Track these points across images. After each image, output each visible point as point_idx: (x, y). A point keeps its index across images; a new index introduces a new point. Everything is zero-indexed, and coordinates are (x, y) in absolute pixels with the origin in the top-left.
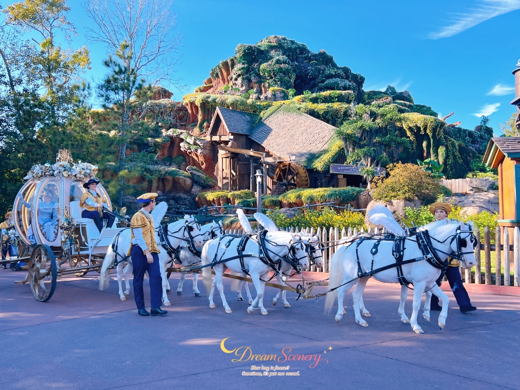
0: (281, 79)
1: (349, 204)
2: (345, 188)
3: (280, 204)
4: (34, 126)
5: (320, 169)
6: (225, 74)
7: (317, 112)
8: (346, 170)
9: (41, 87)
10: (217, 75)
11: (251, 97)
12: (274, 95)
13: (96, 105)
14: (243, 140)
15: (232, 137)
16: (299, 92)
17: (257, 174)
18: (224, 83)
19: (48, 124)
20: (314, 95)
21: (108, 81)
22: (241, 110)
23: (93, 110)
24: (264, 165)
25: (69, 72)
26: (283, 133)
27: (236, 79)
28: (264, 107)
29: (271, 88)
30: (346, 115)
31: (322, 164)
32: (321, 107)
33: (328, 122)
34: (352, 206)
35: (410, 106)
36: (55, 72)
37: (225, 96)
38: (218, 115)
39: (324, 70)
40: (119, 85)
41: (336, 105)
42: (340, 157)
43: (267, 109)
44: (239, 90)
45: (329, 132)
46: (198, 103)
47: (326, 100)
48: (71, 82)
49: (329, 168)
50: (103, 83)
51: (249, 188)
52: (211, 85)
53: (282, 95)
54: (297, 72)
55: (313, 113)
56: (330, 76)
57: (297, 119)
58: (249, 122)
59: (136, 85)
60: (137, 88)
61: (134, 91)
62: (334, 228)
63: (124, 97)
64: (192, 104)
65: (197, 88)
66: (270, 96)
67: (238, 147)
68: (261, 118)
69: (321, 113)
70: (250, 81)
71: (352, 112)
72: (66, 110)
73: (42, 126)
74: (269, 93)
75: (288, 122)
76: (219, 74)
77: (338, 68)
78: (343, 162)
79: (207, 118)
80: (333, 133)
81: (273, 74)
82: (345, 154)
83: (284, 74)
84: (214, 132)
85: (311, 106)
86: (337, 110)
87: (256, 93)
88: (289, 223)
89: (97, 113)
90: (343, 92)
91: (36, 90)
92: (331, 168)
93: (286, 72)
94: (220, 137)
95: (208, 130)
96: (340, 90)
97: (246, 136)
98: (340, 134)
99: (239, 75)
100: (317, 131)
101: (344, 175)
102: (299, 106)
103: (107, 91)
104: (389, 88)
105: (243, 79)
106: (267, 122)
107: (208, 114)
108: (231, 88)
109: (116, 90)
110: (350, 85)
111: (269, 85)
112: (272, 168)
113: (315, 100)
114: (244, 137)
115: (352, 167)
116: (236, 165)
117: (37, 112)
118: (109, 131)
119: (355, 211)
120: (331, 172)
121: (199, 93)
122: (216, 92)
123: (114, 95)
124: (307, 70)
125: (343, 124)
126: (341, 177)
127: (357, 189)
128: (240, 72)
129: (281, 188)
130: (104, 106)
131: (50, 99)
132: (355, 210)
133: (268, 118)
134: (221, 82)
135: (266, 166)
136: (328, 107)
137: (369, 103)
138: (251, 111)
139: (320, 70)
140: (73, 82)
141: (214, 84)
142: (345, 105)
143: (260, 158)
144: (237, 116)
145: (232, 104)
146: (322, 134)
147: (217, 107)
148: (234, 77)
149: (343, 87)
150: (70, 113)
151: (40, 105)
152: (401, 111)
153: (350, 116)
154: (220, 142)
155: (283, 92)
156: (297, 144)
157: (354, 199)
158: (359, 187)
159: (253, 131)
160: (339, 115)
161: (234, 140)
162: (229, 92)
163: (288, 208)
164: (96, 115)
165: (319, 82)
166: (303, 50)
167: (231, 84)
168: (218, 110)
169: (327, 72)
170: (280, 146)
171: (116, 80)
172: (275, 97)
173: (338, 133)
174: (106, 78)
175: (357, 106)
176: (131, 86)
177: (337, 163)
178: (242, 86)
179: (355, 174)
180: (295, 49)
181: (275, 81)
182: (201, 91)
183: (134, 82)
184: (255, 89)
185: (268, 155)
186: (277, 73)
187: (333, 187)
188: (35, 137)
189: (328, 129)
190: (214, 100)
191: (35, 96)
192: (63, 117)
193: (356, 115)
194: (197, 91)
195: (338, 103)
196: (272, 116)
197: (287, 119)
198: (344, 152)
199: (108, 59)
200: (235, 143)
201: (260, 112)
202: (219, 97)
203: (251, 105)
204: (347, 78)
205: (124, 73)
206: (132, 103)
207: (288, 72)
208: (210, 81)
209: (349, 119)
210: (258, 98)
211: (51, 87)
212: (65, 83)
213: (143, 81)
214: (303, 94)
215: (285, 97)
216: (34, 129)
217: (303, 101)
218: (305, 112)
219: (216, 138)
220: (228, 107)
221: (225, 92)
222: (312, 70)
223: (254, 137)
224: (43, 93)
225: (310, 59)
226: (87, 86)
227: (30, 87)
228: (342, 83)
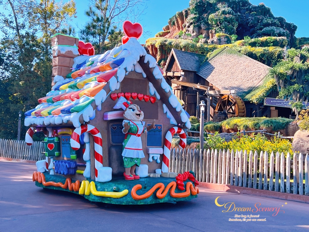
0: (226, 26)
1: (279, 132)
2: (276, 118)
3: (220, 129)
4: (32, 61)
5: (255, 101)
6: (180, 22)
7: (255, 54)
8: (278, 103)
9: (39, 31)
10: (174, 24)
11: (200, 41)
12: (219, 40)
14: (192, 76)
15: (183, 73)
16: (240, 38)
17: (201, 104)
18: (179, 29)
19: (42, 60)
20: (253, 40)
21: (88, 28)
22: (191, 52)
24: (208, 97)
25: (60, 20)
26: (226, 71)
27: (189, 27)
28: (211, 50)
29: (217, 34)
30: (280, 57)
31: (258, 97)
32: (258, 50)
33: (264, 62)
34: (281, 133)
36: (49, 20)
37: (180, 40)
38: (173, 55)
39: (262, 20)
40: (96, 31)
41: (271, 49)
42: (273, 92)
43: (213, 51)
44: (191, 35)
45: (264, 71)
46: (157, 46)
47: (264, 44)
48: (61, 27)
49: (263, 101)
50: (84, 29)
51: (195, 115)
52: (169, 31)
53: (226, 40)
54: (240, 21)
55: (251, 55)
56: (268, 25)
57: (237, 60)
58: (197, 61)
59: (110, 31)
60: (110, 33)
61: (108, 36)
62: (264, 152)
63: (100, 40)
64: (153, 46)
65: (157, 34)
66: (215, 40)
67: (188, 81)
68: (208, 58)
69: (258, 55)
70: (200, 28)
71: (285, 55)
73: (38, 61)
74: (215, 39)
75: (230, 61)
76: (175, 22)
77: (274, 18)
78: (275, 96)
79: (164, 58)
80: (267, 72)
81: (219, 23)
82: (277, 90)
83: (228, 22)
84: (169, 69)
85: (250, 49)
86: (272, 53)
87: (205, 38)
88: (226, 146)
90: (278, 38)
91: (35, 33)
92: (265, 101)
93: (230, 21)
94: (174, 73)
95: (164, 67)
96: (275, 36)
97: (195, 72)
98: (274, 72)
99: (191, 24)
100: (254, 70)
101: (276, 107)
102: (239, 49)
103: (87, 35)
105: (194, 26)
106: (212, 62)
107: (165, 55)
108: (184, 33)
109: (93, 34)
110: (284, 32)
111: (215, 32)
112: (215, 99)
113: (253, 45)
114: (193, 74)
115: (283, 100)
116: (185, 95)
117: (35, 51)
119: (284, 139)
120: (265, 104)
121: (159, 37)
122: (172, 37)
123: (93, 39)
124: (248, 20)
125: (276, 64)
126: (272, 109)
127: (287, 120)
128: (192, 21)
129: (221, 116)
131: (44, 40)
132: (284, 137)
133: (213, 59)
134: (177, 28)
135: (209, 97)
136: (265, 50)
137: (300, 48)
138: (200, 52)
139: (258, 19)
141: (170, 30)
142: (279, 49)
143: (205, 91)
144: (188, 57)
145: (185, 47)
146: (258, 72)
147: (172, 49)
148: (187, 25)
149: (278, 34)
151: (38, 45)
153: (283, 58)
154: (173, 77)
155: (227, 37)
156: (236, 80)
157: (283, 128)
158: (288, 118)
159: (200, 69)
160: (274, 57)
161: (185, 75)
162: (182, 37)
163: (226, 133)
165: (258, 30)
166: (245, 3)
167: (184, 30)
168: (173, 51)
169: (265, 21)
170: (222, 82)
171: (94, 27)
172: (220, 42)
173: (272, 72)
174: (87, 25)
175: (289, 50)
176: (106, 31)
177: (270, 97)
178: (193, 32)
179: (285, 107)
180: (239, 2)
181: (220, 28)
182: (161, 36)
183: (108, 28)
184: (204, 35)
185: (212, 88)
186: (223, 21)
187: (266, 117)
188: (32, 69)
189: (264, 69)
190: (170, 43)
191: (33, 38)
193: (288, 57)
194: (157, 36)
195: (273, 47)
196: (216, 56)
197: (229, 59)
198: (276, 88)
199: (89, 10)
200: (185, 78)
201: (207, 53)
202: (174, 41)
203: (200, 48)
204: (282, 26)
205: (101, 21)
206: (106, 45)
207: (232, 21)
208: (168, 28)
209: (281, 61)
210: (206, 42)
211: (46, 32)
212: (56, 28)
213: (115, 28)
214: (243, 39)
215: (229, 41)
216: (32, 63)
217: (243, 45)
218: (245, 54)
219: (170, 74)
220: (181, 49)
221: (180, 37)
222: (252, 19)
223: (201, 73)
224: (40, 35)
225: (251, 11)
226: (72, 30)
227: (31, 31)
228: (277, 30)
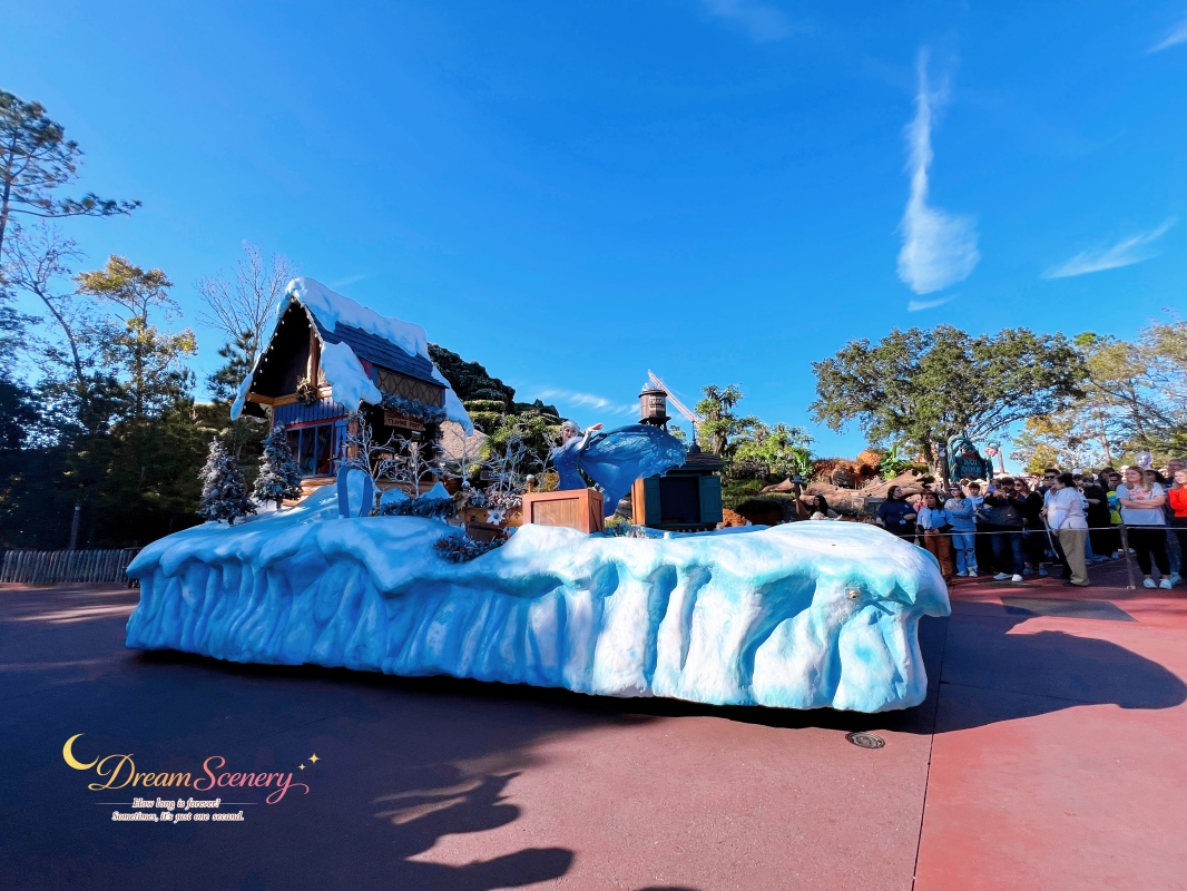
4: (107, 420)
5: (469, 475)
9: (123, 371)
13: (203, 397)
19: (129, 417)
21: (224, 373)
23: (196, 403)
31: (473, 470)
32: (472, 415)
33: (480, 429)
35: (555, 419)
36: (146, 356)
39: (476, 380)
41: (487, 414)
45: (480, 439)
47: (478, 408)
50: (216, 374)
56: (482, 386)
71: (503, 421)
72: (159, 401)
73: (120, 419)
77: (490, 379)
80: (484, 440)
86: (488, 418)
89: (205, 408)
90: (495, 402)
91: (114, 375)
96: (491, 399)
98: (491, 442)
103: (220, 384)
104: (537, 401)
110: (501, 396)
117: (116, 404)
118: (221, 430)
123: (230, 389)
130: (215, 401)
131: (135, 387)
136: (480, 415)
137: (519, 414)
139: (472, 379)
140: (170, 369)
142: (496, 414)
149: (494, 397)
150: (164, 406)
151: (121, 393)
152: (548, 423)
153: (501, 425)
160: (491, 423)
164: (202, 410)
165: (471, 391)
166: (455, 358)
169: (479, 382)
171: (233, 371)
173: (489, 441)
174: (221, 369)
175: (507, 416)
180: (448, 357)
188: (108, 432)
189: (480, 436)
191: (112, 382)
192: (154, 410)
193: (507, 424)
195: (489, 412)
199: (224, 347)
204: (499, 389)
209: (499, 428)
211: (139, 374)
212: (159, 370)
224: (125, 378)
225: (462, 368)
226: (190, 374)
227: (106, 372)
228: (493, 394)
